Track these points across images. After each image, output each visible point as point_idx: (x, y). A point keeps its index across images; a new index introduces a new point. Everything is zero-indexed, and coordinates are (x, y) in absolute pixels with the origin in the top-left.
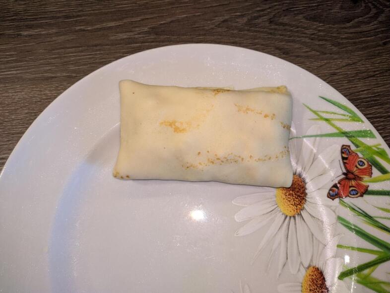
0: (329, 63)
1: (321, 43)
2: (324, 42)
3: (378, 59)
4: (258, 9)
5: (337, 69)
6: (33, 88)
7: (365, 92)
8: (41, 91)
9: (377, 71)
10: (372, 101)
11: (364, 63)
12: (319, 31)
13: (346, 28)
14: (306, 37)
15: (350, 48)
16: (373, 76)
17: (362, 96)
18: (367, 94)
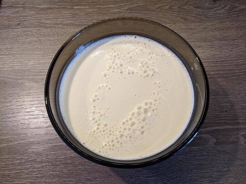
1: (200, 16)
2: (201, 16)
4: (174, 3)
12: (200, 12)
13: (211, 11)
14: (194, 14)
15: (213, 19)
16: (223, 30)
18: (220, 36)
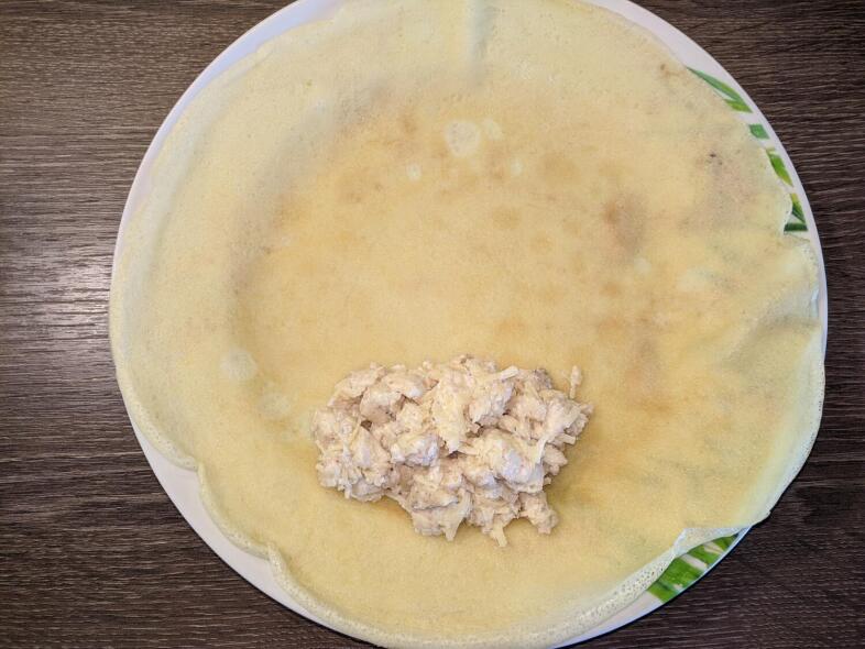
0: (712, 22)
3: (799, 23)
5: (724, 34)
6: (197, 22)
7: (768, 76)
8: (210, 28)
9: (794, 43)
10: (777, 91)
11: (773, 27)
17: (761, 83)
